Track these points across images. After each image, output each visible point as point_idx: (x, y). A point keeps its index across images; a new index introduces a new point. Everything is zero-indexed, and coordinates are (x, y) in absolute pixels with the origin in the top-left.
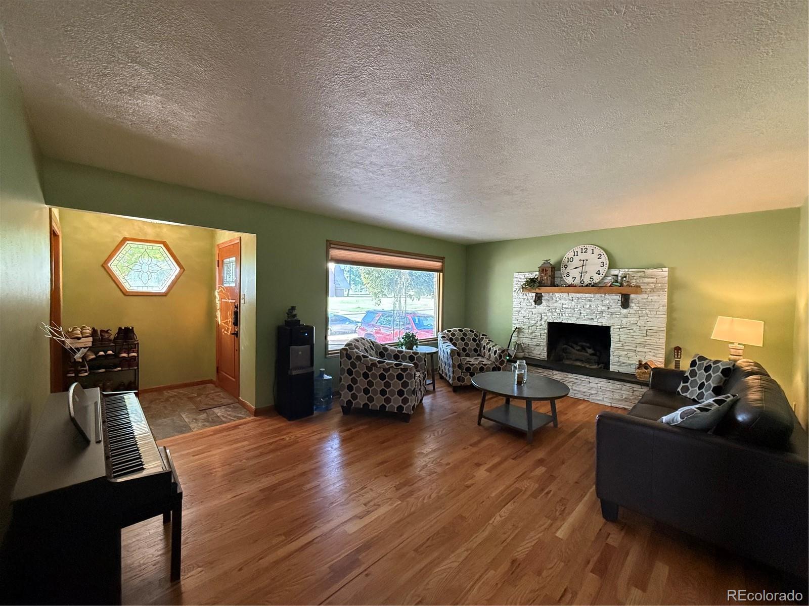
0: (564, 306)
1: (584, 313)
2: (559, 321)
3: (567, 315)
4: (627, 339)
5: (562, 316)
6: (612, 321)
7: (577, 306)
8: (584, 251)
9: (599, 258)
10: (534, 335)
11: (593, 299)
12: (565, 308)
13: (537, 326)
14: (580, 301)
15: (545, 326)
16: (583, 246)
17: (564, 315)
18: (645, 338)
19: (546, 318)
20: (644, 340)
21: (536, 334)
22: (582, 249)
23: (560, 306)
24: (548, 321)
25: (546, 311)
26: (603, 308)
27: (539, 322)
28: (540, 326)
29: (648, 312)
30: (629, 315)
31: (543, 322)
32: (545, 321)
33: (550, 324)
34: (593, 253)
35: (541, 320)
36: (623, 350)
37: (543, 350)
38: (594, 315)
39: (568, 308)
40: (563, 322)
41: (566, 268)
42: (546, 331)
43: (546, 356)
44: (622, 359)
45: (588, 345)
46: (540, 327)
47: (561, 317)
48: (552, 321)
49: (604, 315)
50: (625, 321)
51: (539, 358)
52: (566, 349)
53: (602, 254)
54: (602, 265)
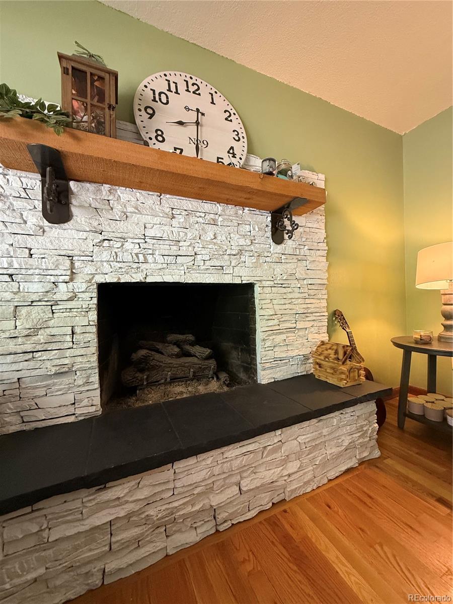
0: (150, 233)
1: (204, 254)
2: (137, 278)
3: (160, 259)
4: (284, 307)
5: (146, 262)
6: (259, 272)
7: (186, 234)
8: (192, 89)
9: (226, 119)
10: (42, 337)
11: (220, 219)
12: (153, 238)
13: (56, 303)
14: (193, 219)
15: (90, 299)
16: (188, 76)
17: (150, 258)
18: (308, 301)
19: (90, 269)
20: (305, 306)
21: (54, 331)
22: (187, 82)
23: (139, 231)
24: (101, 279)
25: (88, 247)
26: (242, 242)
27: (62, 287)
28: (70, 299)
29: (307, 253)
30: (283, 257)
31: (80, 284)
32: (90, 281)
33: (104, 289)
34: (213, 103)
35: (72, 280)
36: (280, 332)
37: (87, 383)
38: (226, 257)
39: (161, 239)
40: (149, 280)
41: (152, 116)
42: (93, 316)
43: (97, 401)
44: (279, 353)
45: (191, 337)
46: (70, 305)
47: (143, 266)
48: (115, 280)
49: (243, 259)
50: (278, 269)
51: (71, 419)
52: (146, 359)
53: (232, 112)
54: (237, 139)
